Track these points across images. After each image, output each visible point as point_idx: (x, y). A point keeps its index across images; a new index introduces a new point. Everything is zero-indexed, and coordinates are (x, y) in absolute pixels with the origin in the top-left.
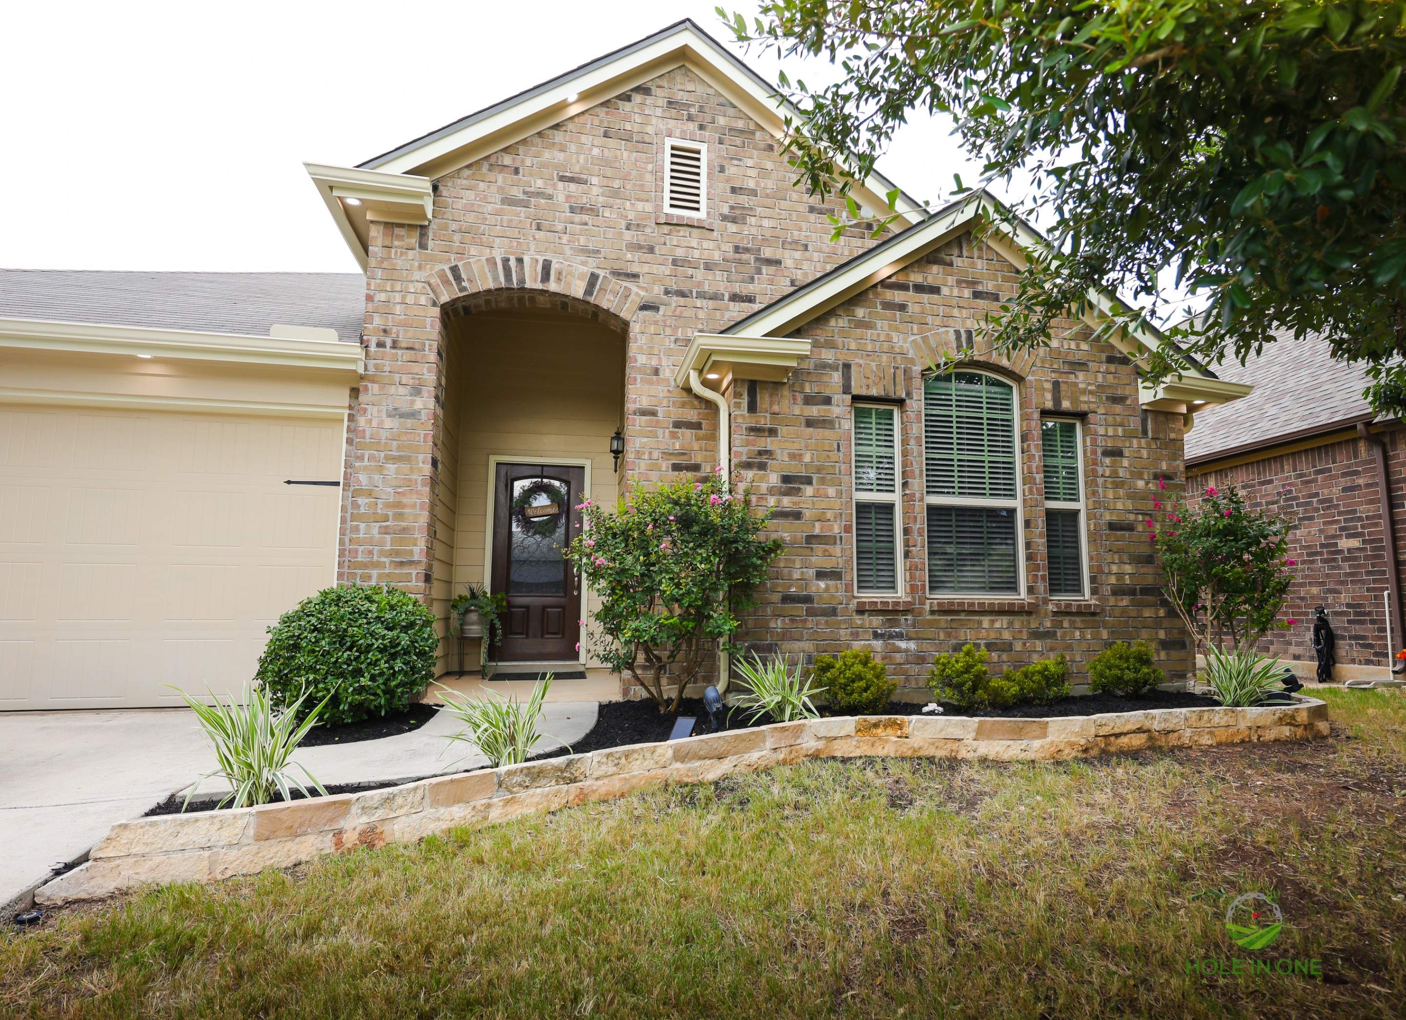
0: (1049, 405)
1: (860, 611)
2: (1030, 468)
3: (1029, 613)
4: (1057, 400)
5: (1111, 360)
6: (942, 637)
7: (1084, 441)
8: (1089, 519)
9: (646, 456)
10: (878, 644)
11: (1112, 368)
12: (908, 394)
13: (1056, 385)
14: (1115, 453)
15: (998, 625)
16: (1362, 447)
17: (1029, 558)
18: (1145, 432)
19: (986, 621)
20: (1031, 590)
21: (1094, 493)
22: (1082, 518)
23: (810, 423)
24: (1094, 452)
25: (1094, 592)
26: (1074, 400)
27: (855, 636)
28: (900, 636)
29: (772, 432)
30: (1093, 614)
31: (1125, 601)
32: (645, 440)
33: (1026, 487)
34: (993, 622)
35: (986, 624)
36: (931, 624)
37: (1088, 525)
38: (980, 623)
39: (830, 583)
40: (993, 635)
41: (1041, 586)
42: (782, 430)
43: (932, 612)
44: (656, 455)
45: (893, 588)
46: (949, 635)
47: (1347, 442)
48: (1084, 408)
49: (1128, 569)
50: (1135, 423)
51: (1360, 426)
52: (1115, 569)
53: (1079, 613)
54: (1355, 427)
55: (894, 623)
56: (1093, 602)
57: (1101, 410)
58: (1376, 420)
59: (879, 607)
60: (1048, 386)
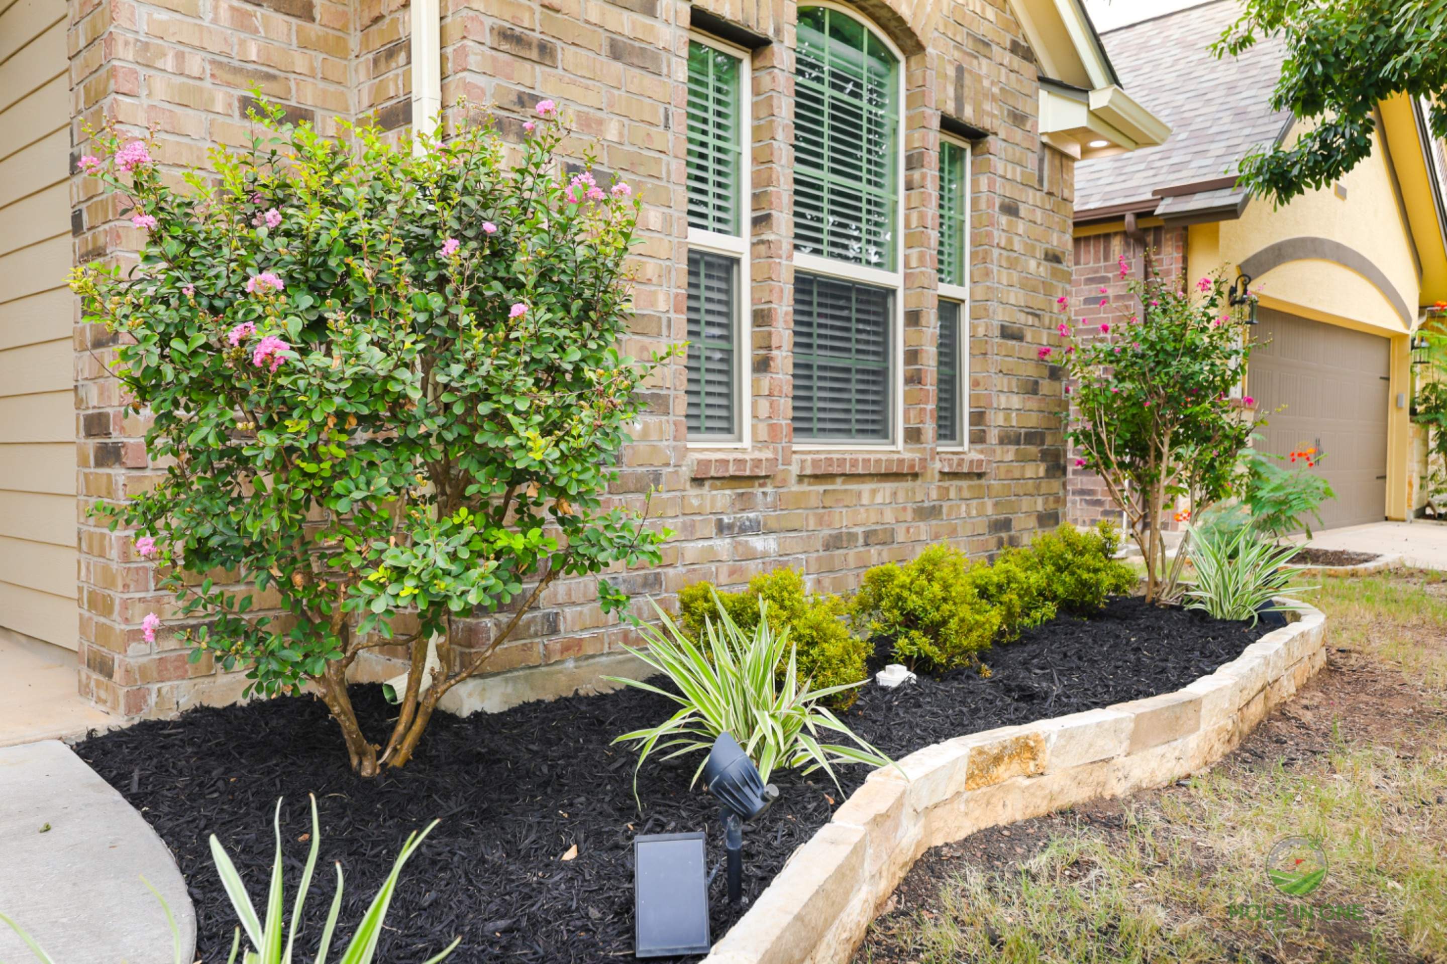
0: (950, 109)
1: (698, 481)
2: (922, 216)
3: (915, 476)
4: (959, 101)
5: (1015, 48)
6: (812, 525)
7: (975, 183)
8: (974, 317)
9: (169, 64)
10: (723, 545)
11: (1017, 62)
12: (778, 31)
13: (960, 70)
14: (1010, 209)
15: (879, 499)
16: (1117, 244)
17: (914, 379)
18: (1041, 180)
19: (866, 488)
20: (913, 435)
21: (987, 274)
22: (965, 312)
23: (617, 51)
24: (990, 204)
25: (978, 438)
26: (977, 109)
27: (690, 533)
28: (755, 528)
29: (546, 52)
30: (980, 476)
31: (1010, 453)
32: (163, 16)
33: (914, 252)
34: (874, 492)
35: (865, 500)
36: (799, 501)
37: (973, 328)
38: (859, 494)
39: (652, 419)
40: (873, 518)
41: (929, 429)
42: (566, 55)
43: (801, 478)
44: (195, 64)
45: (729, 430)
46: (820, 521)
47: (1097, 237)
48: (986, 123)
49: (1016, 401)
50: (1032, 161)
51: (1129, 218)
52: (1003, 401)
53: (968, 475)
54: (1122, 218)
55: (745, 502)
56: (974, 455)
57: (1002, 134)
59: (732, 471)
60: (951, 72)
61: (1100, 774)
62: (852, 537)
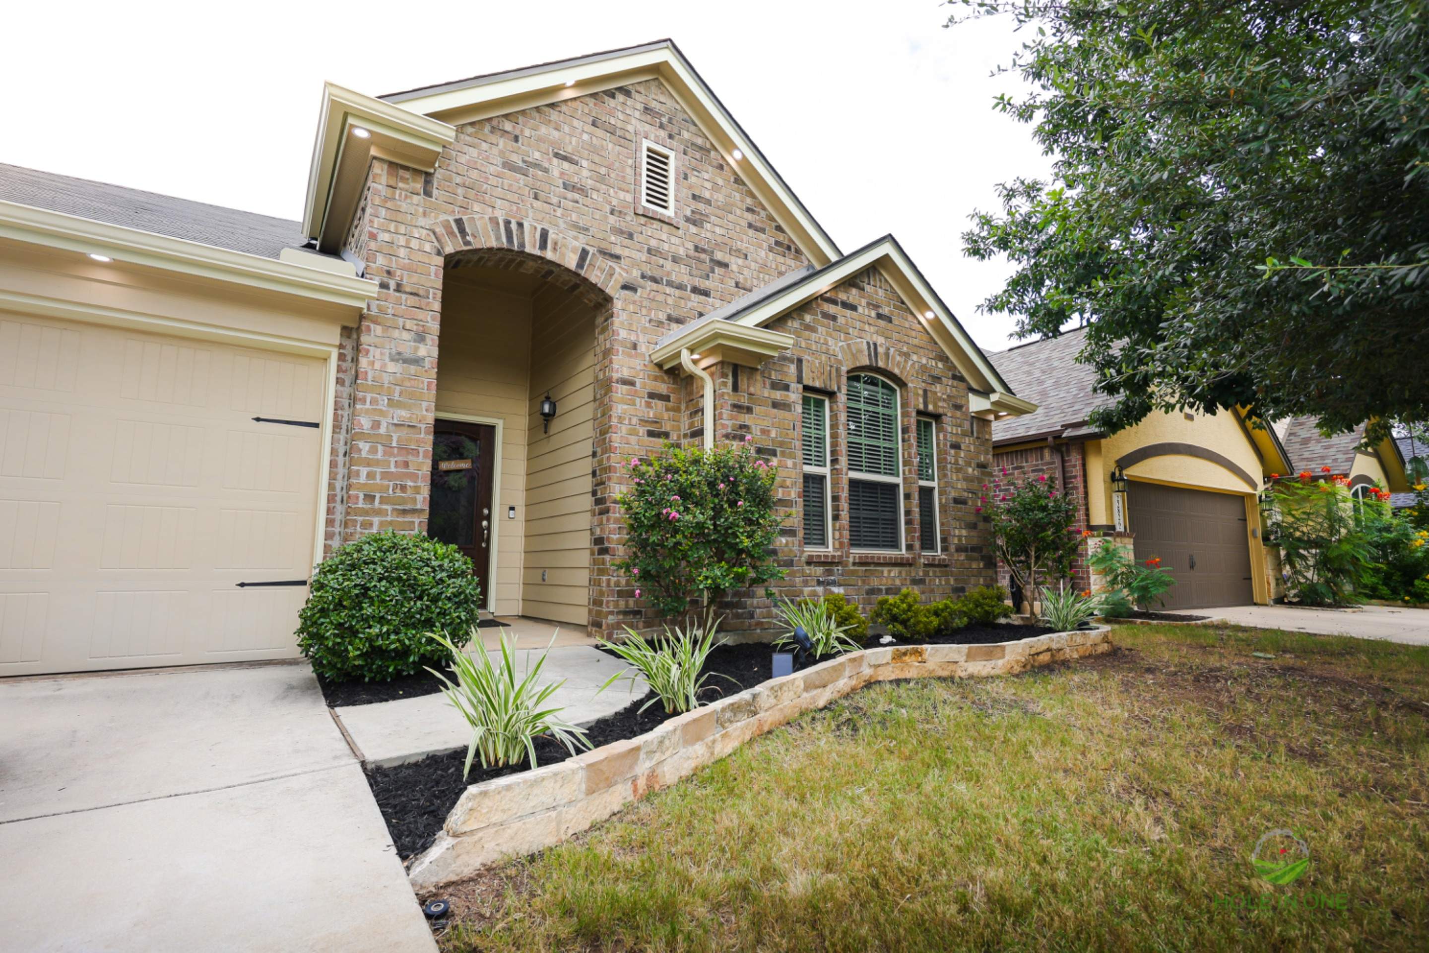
0: (921, 407)
1: (809, 563)
2: (909, 454)
3: (910, 565)
4: (926, 404)
5: (954, 377)
6: (860, 583)
7: (938, 436)
8: (940, 494)
9: (627, 422)
10: (820, 590)
11: (955, 383)
12: (839, 388)
13: (925, 391)
14: (956, 446)
15: (892, 574)
16: (1047, 453)
17: (908, 522)
18: (972, 432)
19: (885, 570)
20: (909, 547)
21: (945, 475)
22: (936, 493)
23: (775, 405)
24: (945, 445)
25: (944, 549)
26: (935, 405)
27: (806, 583)
28: (834, 583)
29: (749, 410)
30: (946, 566)
31: (962, 557)
32: (625, 407)
33: (907, 468)
34: (889, 572)
35: (886, 574)
36: (853, 573)
37: (940, 500)
38: (882, 572)
39: (790, 539)
40: (890, 582)
41: (917, 544)
42: (757, 409)
43: (854, 564)
44: (635, 420)
45: (823, 544)
46: (864, 582)
47: (1036, 449)
48: (941, 411)
49: (964, 532)
50: (967, 425)
51: (1050, 439)
52: (957, 532)
53: (939, 566)
54: (1046, 439)
55: (829, 573)
56: (943, 557)
57: (949, 414)
58: (1064, 435)
59: (823, 559)
60: (921, 392)
61: (952, 667)
62: (880, 590)
